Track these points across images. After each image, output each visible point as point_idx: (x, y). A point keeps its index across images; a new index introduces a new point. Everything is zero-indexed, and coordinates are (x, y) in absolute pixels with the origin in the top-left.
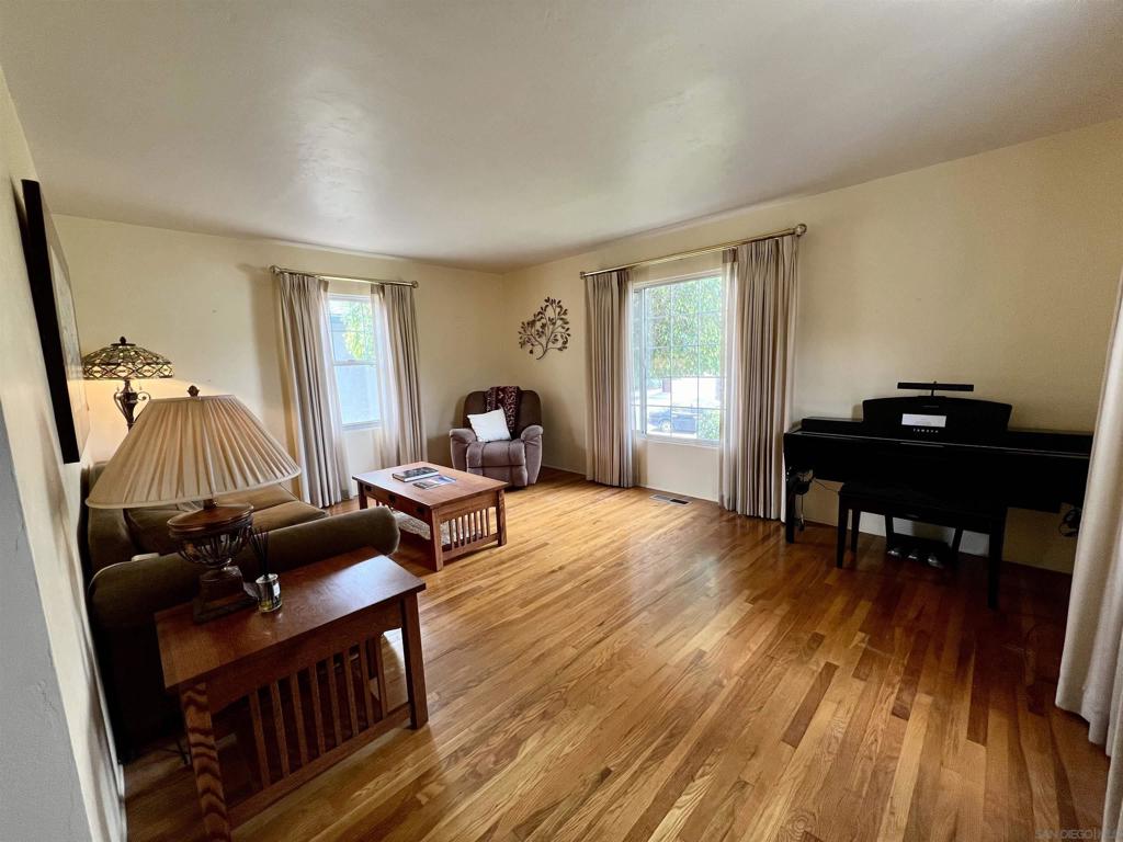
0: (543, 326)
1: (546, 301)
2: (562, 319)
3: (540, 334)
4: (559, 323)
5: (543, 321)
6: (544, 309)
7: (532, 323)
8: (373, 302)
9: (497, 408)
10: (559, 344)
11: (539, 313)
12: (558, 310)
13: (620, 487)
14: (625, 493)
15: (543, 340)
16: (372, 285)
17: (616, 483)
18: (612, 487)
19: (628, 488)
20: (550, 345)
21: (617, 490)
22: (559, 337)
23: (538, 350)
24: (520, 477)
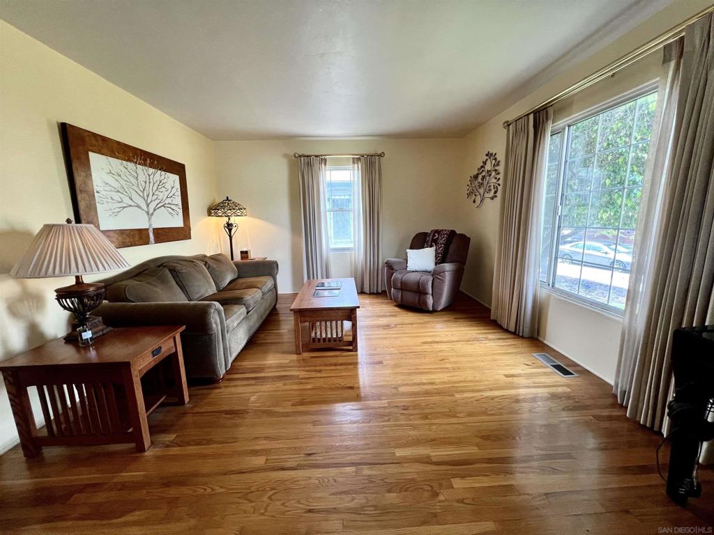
0: (483, 177)
1: (487, 155)
2: (496, 170)
3: (481, 185)
4: (493, 173)
5: (484, 174)
6: (485, 163)
7: (476, 177)
8: (354, 169)
9: (431, 246)
10: (492, 194)
11: (482, 167)
12: (494, 162)
13: (515, 334)
14: (518, 342)
15: (481, 191)
16: (353, 158)
17: (512, 328)
18: (507, 331)
19: (522, 337)
20: (486, 195)
21: (512, 336)
22: (492, 188)
23: (478, 199)
24: (425, 303)
